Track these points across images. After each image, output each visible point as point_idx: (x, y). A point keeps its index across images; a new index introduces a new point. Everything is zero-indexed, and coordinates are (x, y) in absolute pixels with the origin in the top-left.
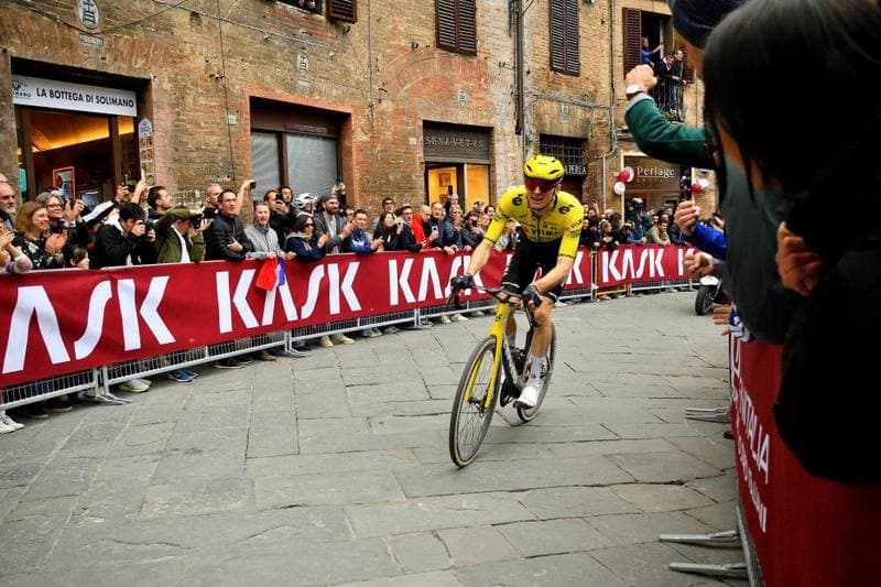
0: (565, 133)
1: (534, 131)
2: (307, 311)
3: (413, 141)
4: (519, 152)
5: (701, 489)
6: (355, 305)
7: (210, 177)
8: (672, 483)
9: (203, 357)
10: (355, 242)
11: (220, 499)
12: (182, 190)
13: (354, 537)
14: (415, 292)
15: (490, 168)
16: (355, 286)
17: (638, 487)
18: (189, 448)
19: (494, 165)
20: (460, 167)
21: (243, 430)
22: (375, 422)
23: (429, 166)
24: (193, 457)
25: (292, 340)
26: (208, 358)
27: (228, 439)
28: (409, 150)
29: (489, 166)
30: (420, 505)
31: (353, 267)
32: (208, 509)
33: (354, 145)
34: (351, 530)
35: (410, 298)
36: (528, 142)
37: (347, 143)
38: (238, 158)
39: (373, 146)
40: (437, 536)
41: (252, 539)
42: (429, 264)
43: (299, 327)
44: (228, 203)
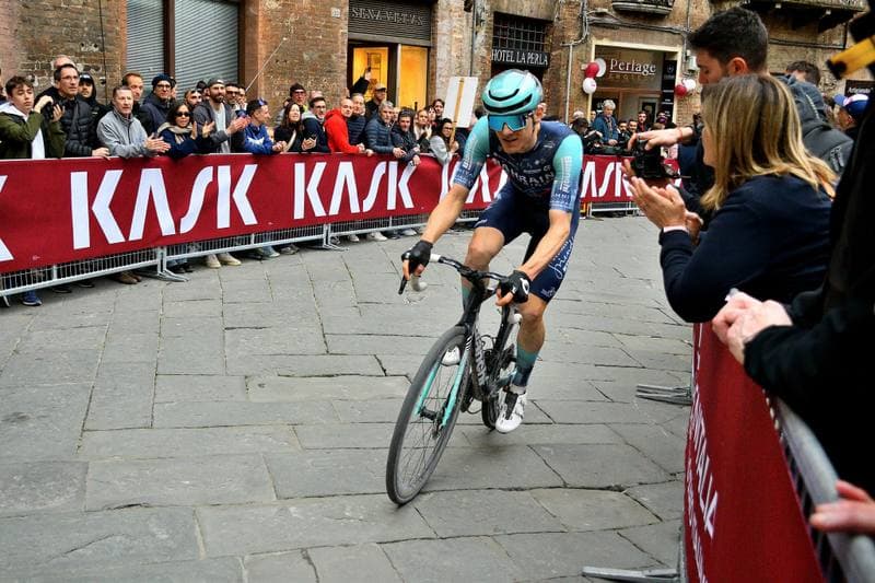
0: (526, 13)
1: (487, 7)
2: (188, 224)
3: (335, 12)
4: (468, 34)
5: (644, 499)
6: (249, 218)
7: (72, 46)
8: (609, 488)
9: (50, 279)
10: (251, 140)
11: (38, 492)
12: (33, 59)
13: (203, 553)
14: (326, 204)
15: (430, 51)
16: (250, 195)
17: (566, 493)
18: (10, 413)
19: (435, 48)
20: (393, 48)
21: (84, 387)
22: (253, 383)
23: (353, 45)
24: (15, 428)
25: (167, 259)
26: (55, 281)
27: (63, 401)
28: (330, 24)
29: (429, 48)
30: (292, 509)
31: (250, 171)
32: (22, 507)
33: (260, 14)
34: (200, 543)
35: (319, 211)
36: (479, 21)
37: (251, 10)
38: (108, 21)
39: (286, 17)
40: (308, 558)
41: (70, 555)
42: (346, 170)
43: (176, 243)
44: (68, 81)
